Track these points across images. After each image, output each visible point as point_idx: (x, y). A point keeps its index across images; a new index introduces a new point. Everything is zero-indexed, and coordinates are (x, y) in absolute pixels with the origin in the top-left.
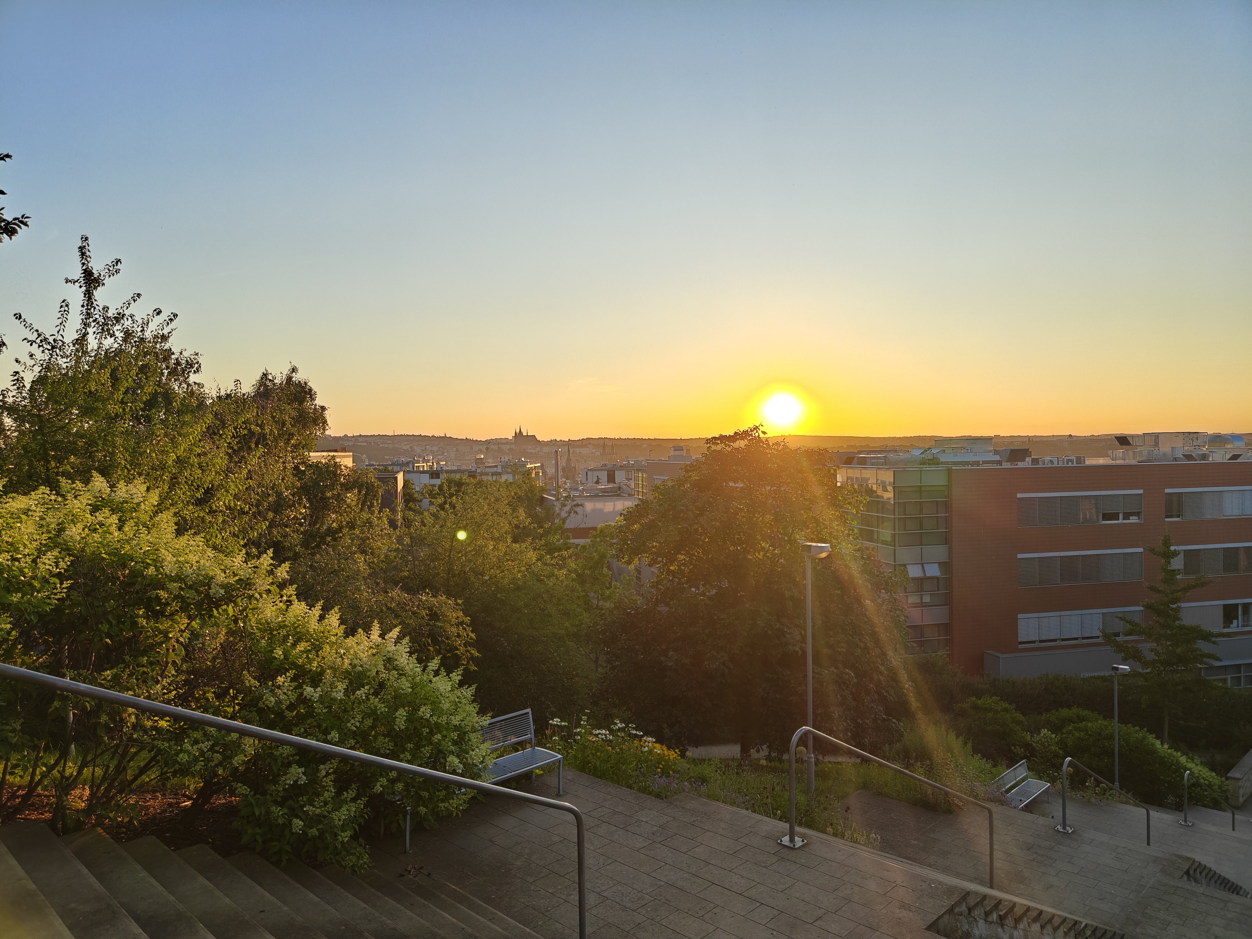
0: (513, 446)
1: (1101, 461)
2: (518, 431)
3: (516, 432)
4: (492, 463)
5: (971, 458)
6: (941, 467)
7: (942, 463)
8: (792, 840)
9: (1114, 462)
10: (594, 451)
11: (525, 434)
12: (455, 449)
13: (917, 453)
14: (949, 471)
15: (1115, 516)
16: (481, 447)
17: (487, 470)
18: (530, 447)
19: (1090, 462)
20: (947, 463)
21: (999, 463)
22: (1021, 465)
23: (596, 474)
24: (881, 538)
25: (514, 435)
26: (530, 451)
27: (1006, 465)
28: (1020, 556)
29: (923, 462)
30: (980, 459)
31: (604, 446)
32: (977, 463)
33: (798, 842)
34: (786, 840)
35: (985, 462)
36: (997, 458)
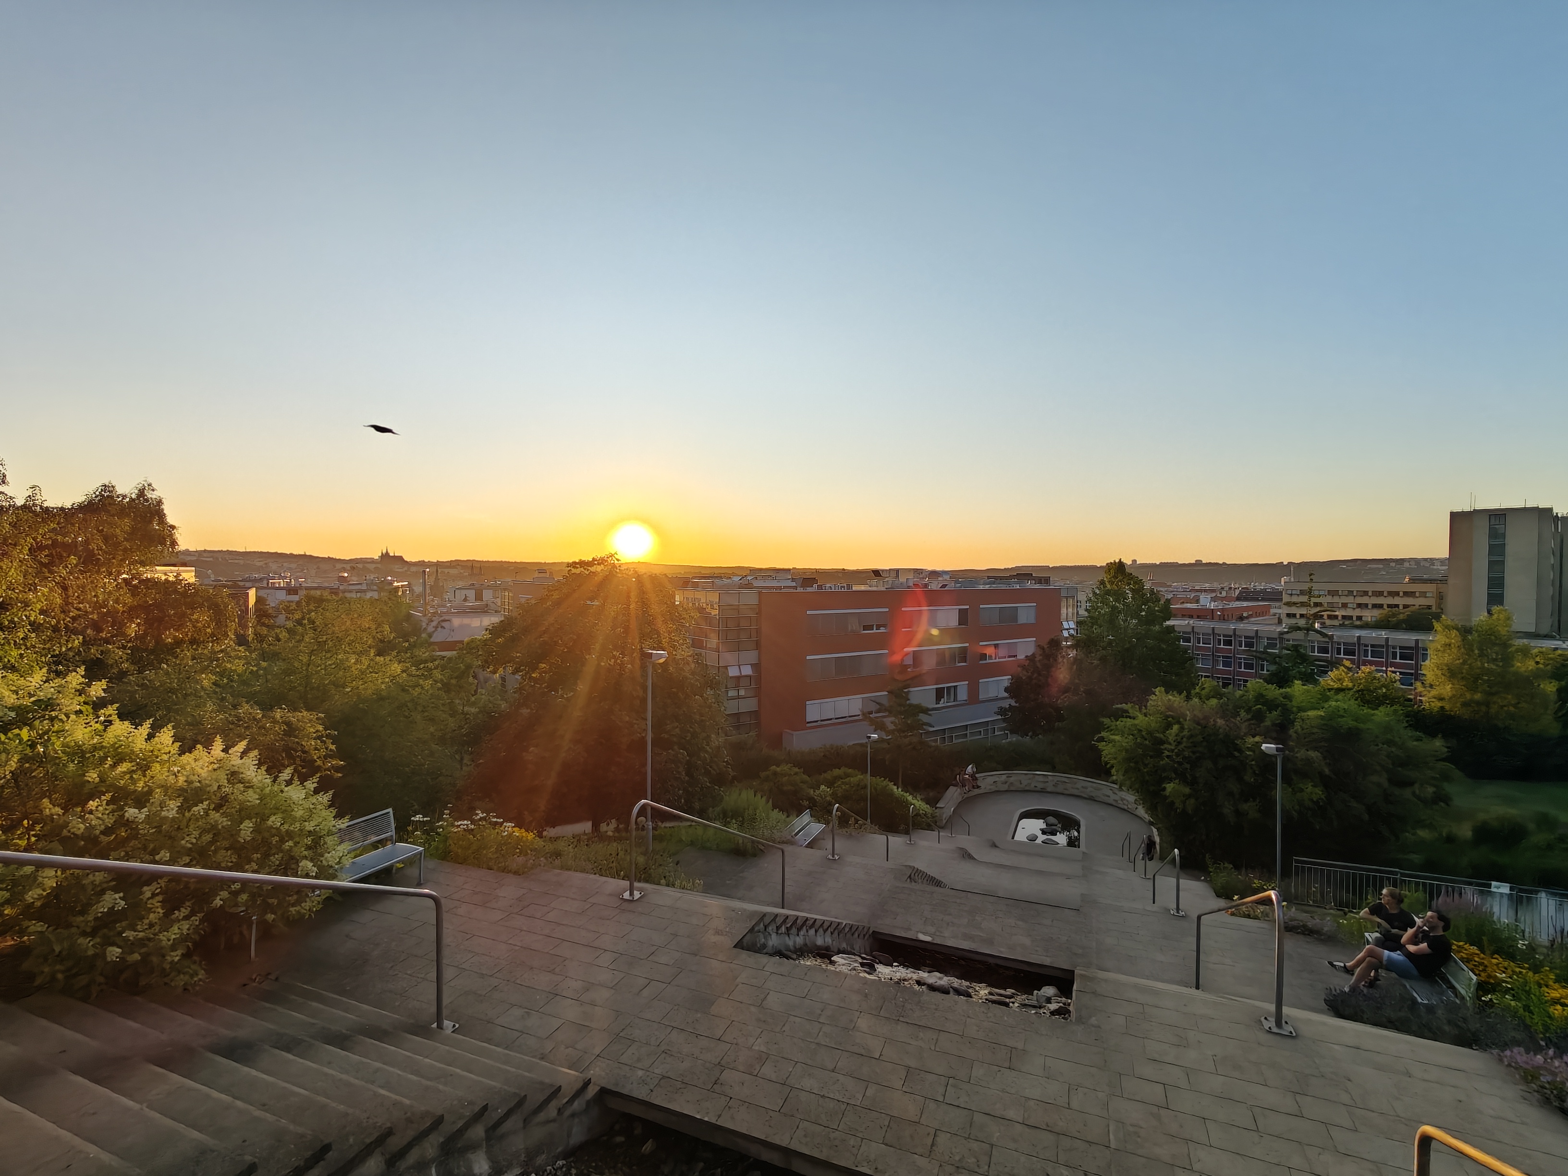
0: (379, 566)
1: (863, 588)
2: (384, 552)
3: (382, 553)
4: (357, 581)
5: (775, 584)
6: (755, 591)
7: (755, 587)
8: (631, 894)
9: (870, 589)
10: (462, 571)
11: (392, 555)
12: (315, 567)
14: (760, 593)
15: (870, 627)
18: (397, 567)
19: (855, 588)
20: (758, 588)
21: (795, 588)
22: (809, 589)
24: (708, 646)
25: (380, 555)
26: (396, 570)
27: (800, 590)
28: (808, 658)
29: (741, 586)
30: (782, 584)
31: (472, 568)
32: (780, 588)
33: (637, 895)
34: (626, 895)
35: (785, 587)
36: (794, 584)
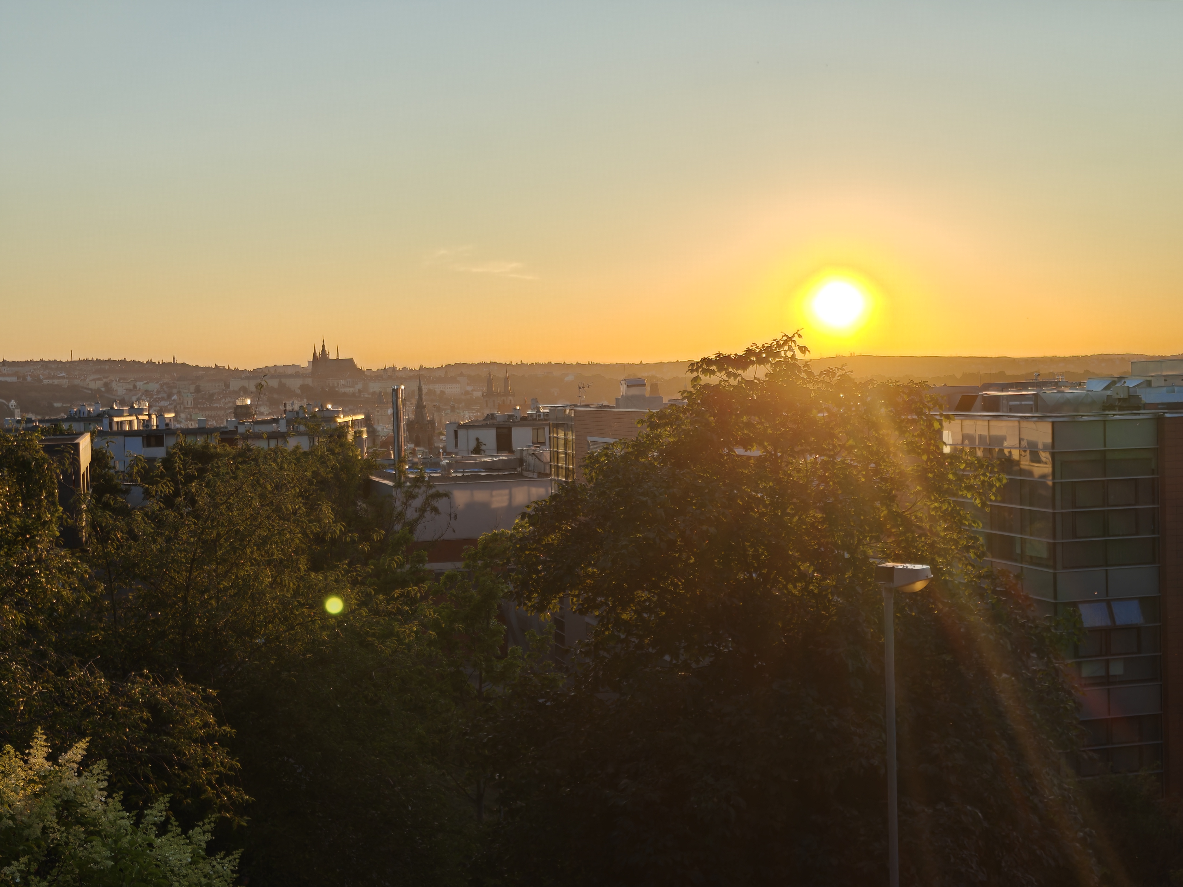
0: (309, 382)
2: (319, 351)
3: (315, 354)
4: (269, 414)
6: (1144, 415)
7: (1146, 406)
10: (469, 388)
11: (332, 356)
12: (192, 388)
13: (1097, 387)
14: (1160, 421)
16: (245, 383)
17: (259, 429)
18: (342, 382)
20: (1155, 406)
23: (474, 434)
24: (1028, 552)
25: (311, 358)
26: (343, 390)
29: (1109, 405)
31: (490, 381)
